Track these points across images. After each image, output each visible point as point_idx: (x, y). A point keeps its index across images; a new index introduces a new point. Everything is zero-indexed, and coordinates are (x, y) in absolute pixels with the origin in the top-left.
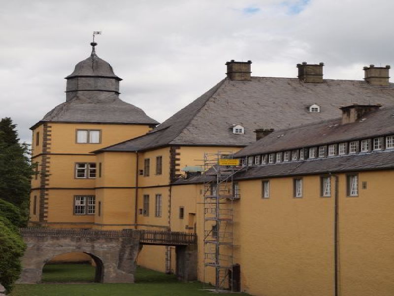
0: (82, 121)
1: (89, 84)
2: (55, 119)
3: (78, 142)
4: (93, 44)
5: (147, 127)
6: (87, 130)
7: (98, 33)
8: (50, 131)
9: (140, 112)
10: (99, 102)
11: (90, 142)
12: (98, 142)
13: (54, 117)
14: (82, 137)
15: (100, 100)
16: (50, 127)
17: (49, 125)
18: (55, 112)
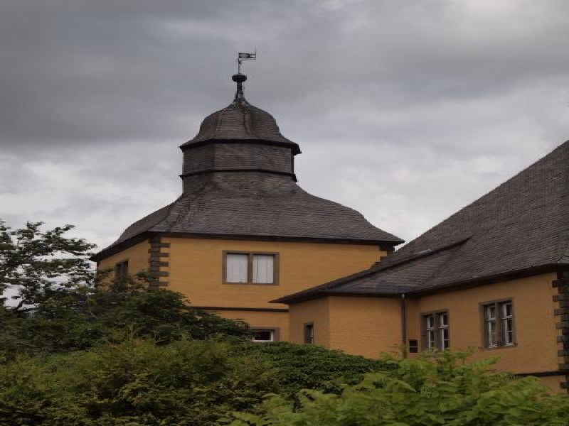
0: (236, 232)
1: (238, 158)
2: (177, 229)
3: (229, 280)
4: (239, 79)
5: (377, 248)
6: (247, 254)
7: (249, 56)
8: (166, 255)
9: (354, 216)
10: (263, 195)
11: (255, 281)
12: (271, 281)
13: (175, 223)
14: (236, 269)
15: (264, 192)
16: (167, 246)
17: (164, 240)
18: (174, 213)
